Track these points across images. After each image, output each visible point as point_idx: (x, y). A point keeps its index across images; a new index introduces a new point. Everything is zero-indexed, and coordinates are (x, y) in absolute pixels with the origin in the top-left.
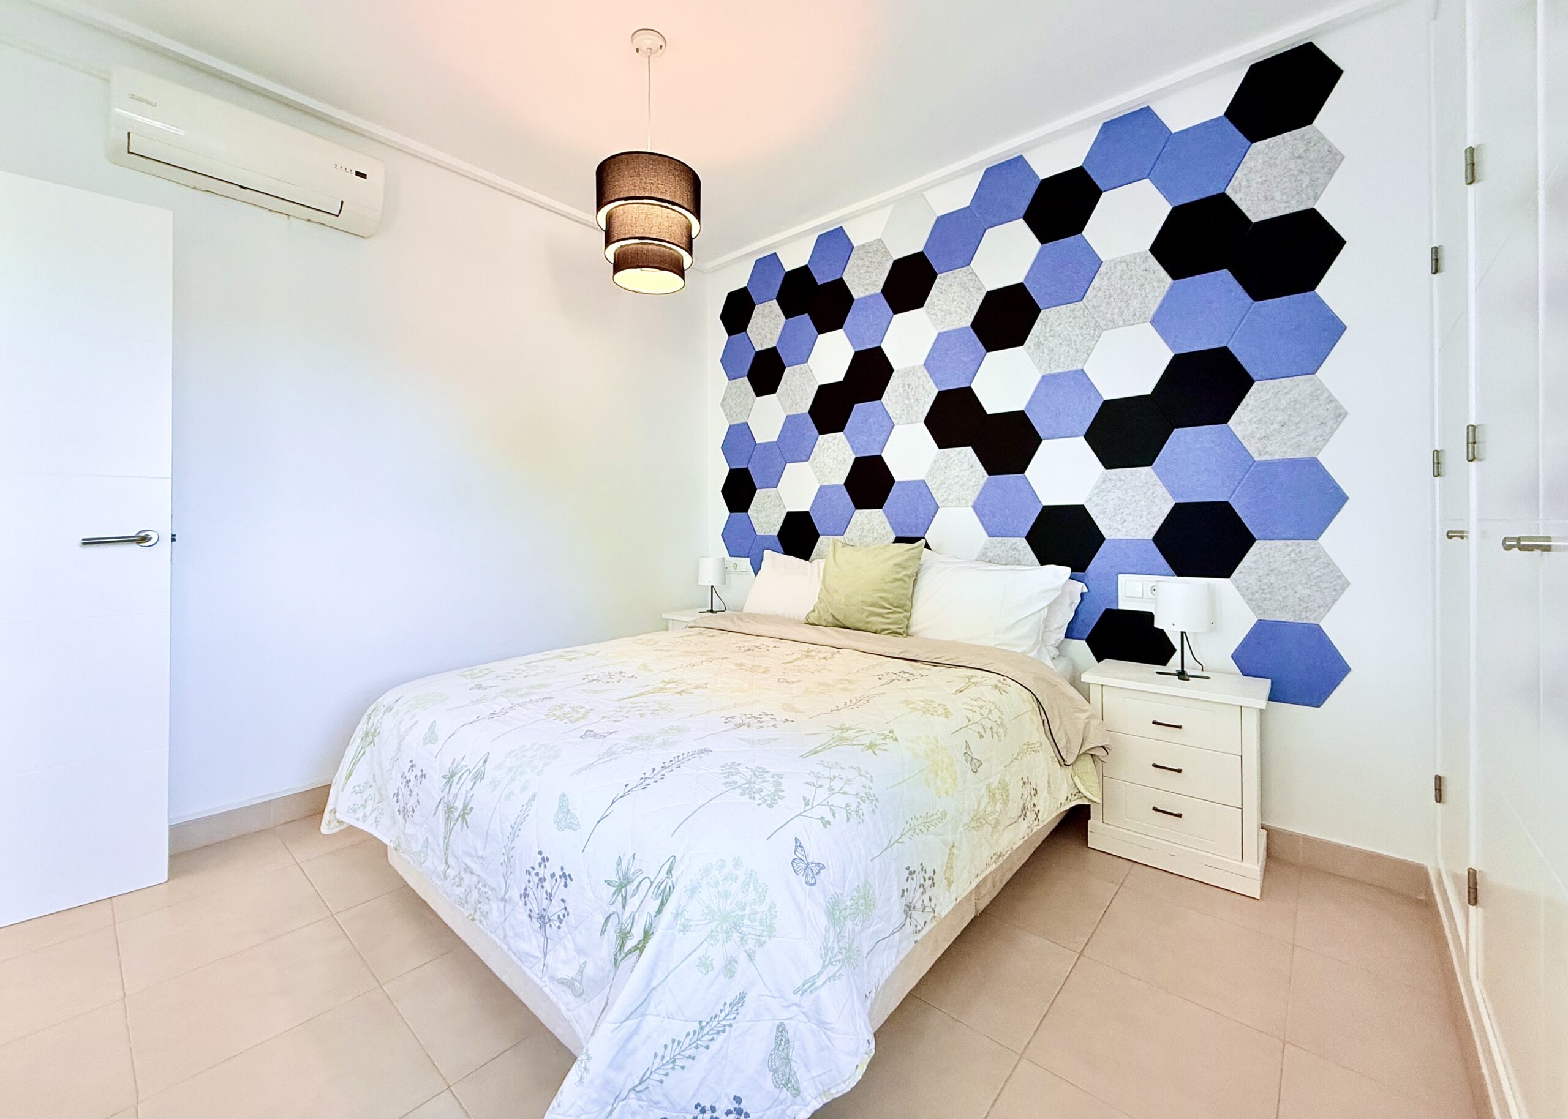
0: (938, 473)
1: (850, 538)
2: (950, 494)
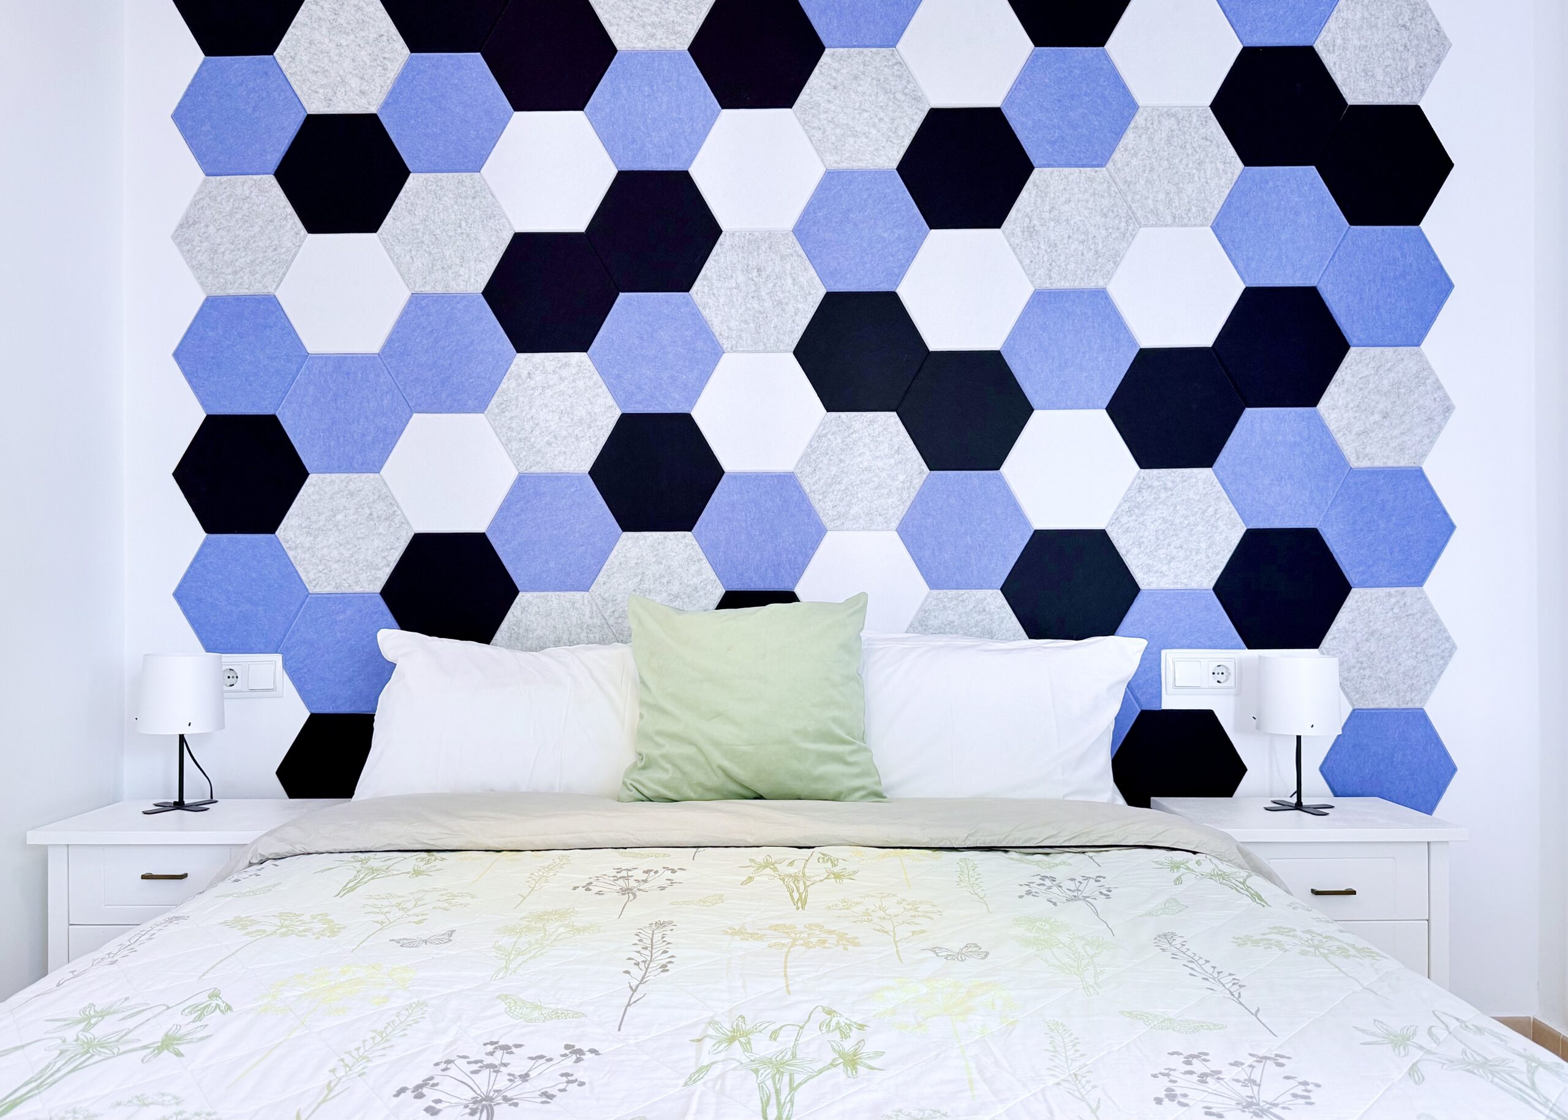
0: (826, 461)
1: (606, 596)
2: (850, 505)
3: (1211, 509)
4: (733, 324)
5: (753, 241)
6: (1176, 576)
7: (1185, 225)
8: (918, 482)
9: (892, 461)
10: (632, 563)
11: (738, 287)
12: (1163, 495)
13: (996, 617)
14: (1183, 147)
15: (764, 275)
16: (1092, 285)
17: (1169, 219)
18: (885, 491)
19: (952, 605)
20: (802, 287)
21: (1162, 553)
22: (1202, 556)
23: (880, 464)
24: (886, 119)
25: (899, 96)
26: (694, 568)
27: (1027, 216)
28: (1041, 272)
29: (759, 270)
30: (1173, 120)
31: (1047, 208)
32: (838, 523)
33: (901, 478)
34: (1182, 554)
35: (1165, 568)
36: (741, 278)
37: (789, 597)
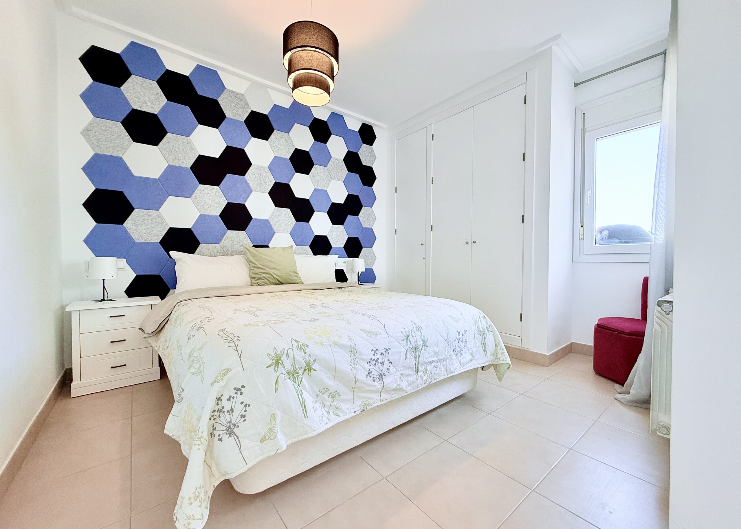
0: (275, 217)
1: (224, 245)
2: (280, 227)
3: (343, 233)
4: (255, 185)
5: (259, 168)
6: (338, 245)
7: (339, 181)
8: (294, 224)
9: (289, 219)
10: (231, 238)
11: (256, 177)
12: (336, 230)
13: (308, 252)
14: (339, 166)
15: (262, 175)
16: (324, 189)
17: (337, 179)
18: (287, 225)
19: (300, 249)
20: (270, 180)
21: (336, 240)
22: (342, 241)
23: (286, 219)
24: (287, 148)
25: (290, 144)
26: (246, 240)
27: (313, 173)
28: (316, 185)
29: (261, 174)
30: (337, 161)
31: (317, 173)
32: (278, 231)
33: (291, 222)
34: (339, 241)
35: (336, 243)
36: (257, 175)
37: (268, 247)
